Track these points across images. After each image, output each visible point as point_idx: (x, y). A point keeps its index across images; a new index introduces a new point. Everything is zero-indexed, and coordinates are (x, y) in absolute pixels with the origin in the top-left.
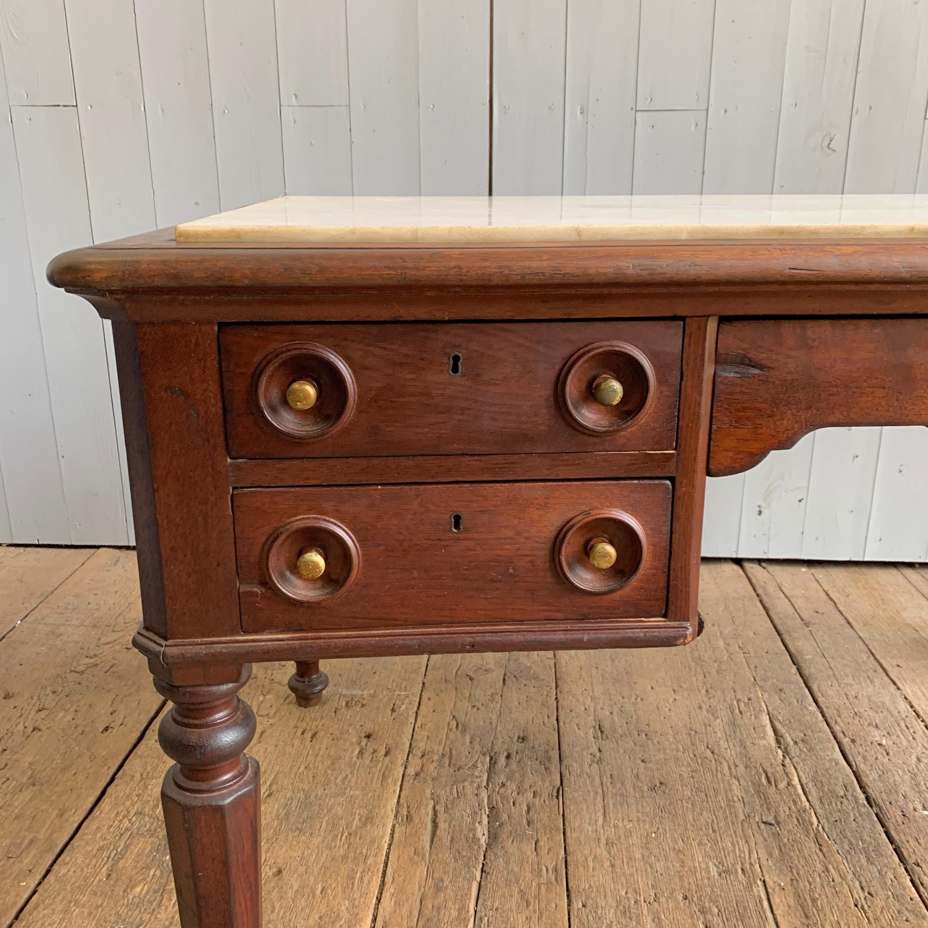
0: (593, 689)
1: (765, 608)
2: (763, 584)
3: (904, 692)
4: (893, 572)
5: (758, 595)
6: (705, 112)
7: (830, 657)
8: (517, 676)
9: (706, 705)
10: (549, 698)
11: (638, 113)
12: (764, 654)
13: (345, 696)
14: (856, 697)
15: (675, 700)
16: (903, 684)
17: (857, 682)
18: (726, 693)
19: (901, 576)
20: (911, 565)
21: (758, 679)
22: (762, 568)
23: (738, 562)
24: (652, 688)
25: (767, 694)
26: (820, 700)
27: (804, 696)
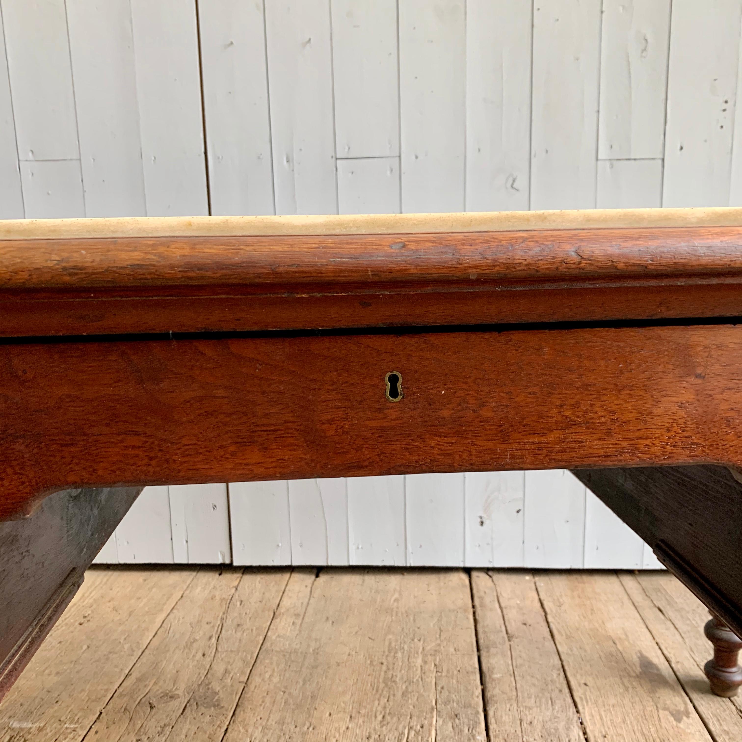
0: (269, 717)
1: (475, 621)
2: (482, 594)
3: (582, 716)
4: (613, 580)
5: (473, 607)
6: (397, 159)
7: (520, 676)
8: (199, 704)
9: (376, 734)
10: (219, 729)
11: (338, 161)
12: (455, 672)
13: (13, 729)
14: (531, 723)
15: (348, 728)
16: (583, 706)
17: (538, 704)
18: (401, 719)
19: (619, 583)
20: (630, 572)
21: (439, 701)
22: (488, 577)
23: (468, 571)
24: (330, 714)
25: (441, 720)
26: (492, 727)
27: (477, 723)
